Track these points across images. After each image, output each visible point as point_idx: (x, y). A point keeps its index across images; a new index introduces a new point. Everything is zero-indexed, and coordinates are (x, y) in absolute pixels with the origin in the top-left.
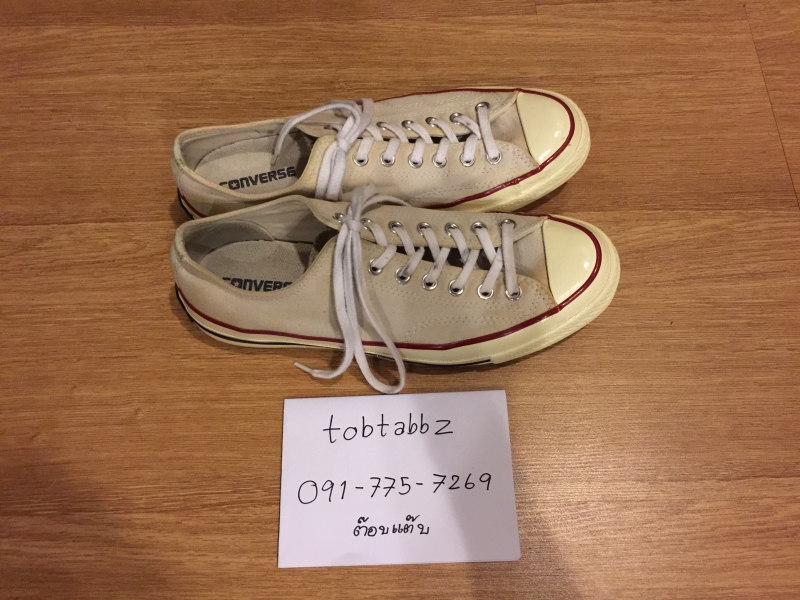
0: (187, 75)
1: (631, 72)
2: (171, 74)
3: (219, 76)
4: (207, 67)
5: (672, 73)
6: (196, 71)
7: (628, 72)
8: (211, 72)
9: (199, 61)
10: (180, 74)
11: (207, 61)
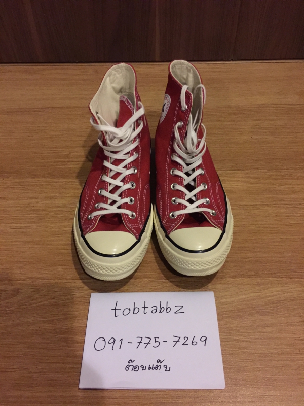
0: (21, 202)
1: (260, 203)
2: (12, 201)
3: (38, 203)
4: (32, 198)
5: (282, 204)
6: (26, 200)
7: (258, 203)
8: (34, 201)
9: (28, 195)
10: (17, 201)
11: (32, 196)
